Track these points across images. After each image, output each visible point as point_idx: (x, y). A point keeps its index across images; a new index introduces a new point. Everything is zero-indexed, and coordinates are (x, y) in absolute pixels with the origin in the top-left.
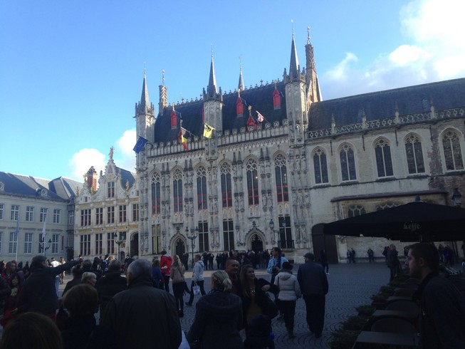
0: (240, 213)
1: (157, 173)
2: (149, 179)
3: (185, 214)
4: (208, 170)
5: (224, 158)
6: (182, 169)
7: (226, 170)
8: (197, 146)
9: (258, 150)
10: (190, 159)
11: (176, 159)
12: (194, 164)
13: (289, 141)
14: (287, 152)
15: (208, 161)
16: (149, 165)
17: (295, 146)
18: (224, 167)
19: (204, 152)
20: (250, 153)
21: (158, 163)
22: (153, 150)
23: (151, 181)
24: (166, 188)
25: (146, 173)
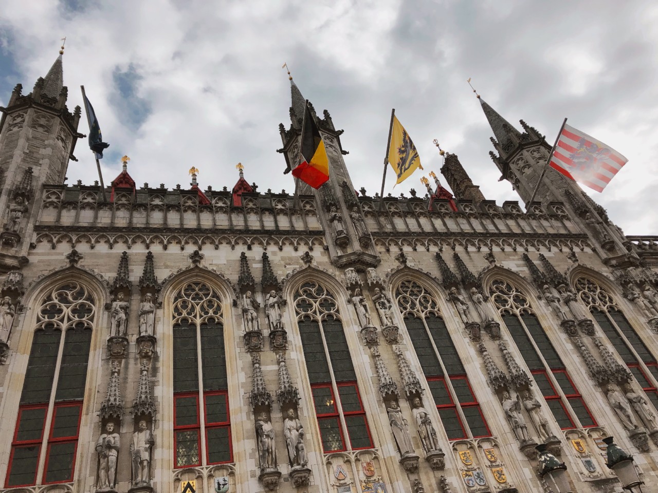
1: (82, 288)
2: (30, 305)
3: (253, 476)
4: (349, 292)
5: (403, 266)
6: (224, 281)
7: (417, 302)
8: (284, 223)
9: (514, 260)
10: (265, 254)
11: (191, 249)
12: (280, 272)
13: (594, 250)
14: (605, 274)
15: (342, 267)
16: (37, 254)
17: (626, 260)
18: (406, 292)
19: (321, 243)
20: (491, 262)
21: (93, 251)
22: (75, 208)
23: (38, 317)
24: (133, 349)
25: (18, 279)
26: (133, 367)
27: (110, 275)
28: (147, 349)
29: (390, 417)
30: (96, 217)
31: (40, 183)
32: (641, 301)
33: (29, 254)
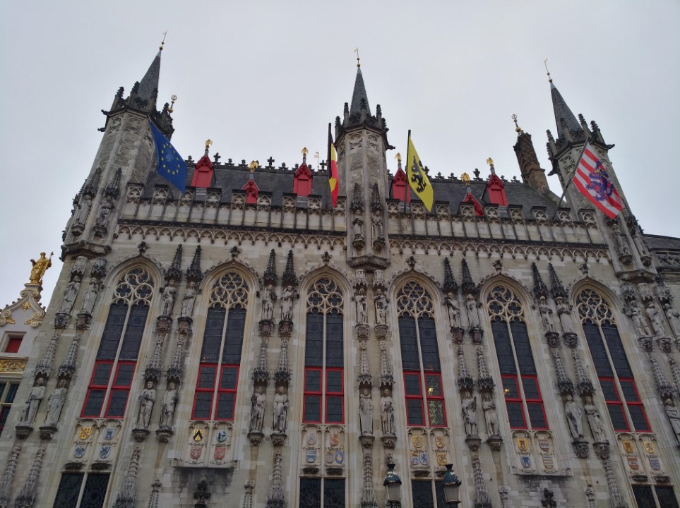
0: (486, 455)
1: (146, 272)
2: (109, 285)
3: (244, 433)
4: (355, 291)
5: (409, 269)
6: (253, 274)
7: (415, 303)
8: (314, 222)
9: (521, 268)
10: (291, 252)
11: (233, 243)
12: (301, 269)
13: (611, 262)
14: (612, 288)
15: (355, 267)
16: (119, 243)
17: (639, 275)
18: (407, 293)
19: (342, 243)
20: (497, 269)
21: (157, 242)
22: (149, 203)
23: (114, 294)
24: (175, 326)
25: (102, 264)
26: (174, 339)
27: (167, 264)
28: (185, 328)
29: (360, 401)
30: (164, 212)
31: (126, 182)
32: (639, 319)
33: (112, 242)
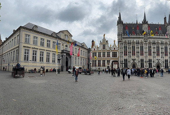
0: (154, 58)
3: (136, 56)
5: (150, 41)
6: (135, 43)
8: (140, 36)
9: (160, 41)
10: (138, 40)
11: (133, 39)
13: (169, 40)
14: (168, 43)
15: (144, 42)
16: (123, 40)
18: (149, 44)
19: (143, 39)
21: (126, 40)
22: (125, 35)
23: (124, 45)
25: (122, 43)
26: (130, 49)
27: (128, 42)
29: (145, 54)
31: (122, 33)
